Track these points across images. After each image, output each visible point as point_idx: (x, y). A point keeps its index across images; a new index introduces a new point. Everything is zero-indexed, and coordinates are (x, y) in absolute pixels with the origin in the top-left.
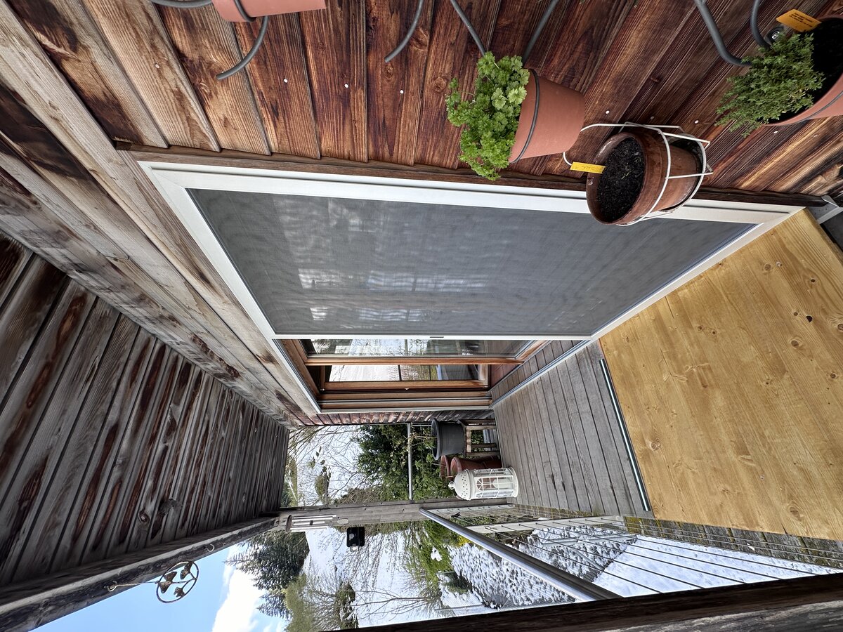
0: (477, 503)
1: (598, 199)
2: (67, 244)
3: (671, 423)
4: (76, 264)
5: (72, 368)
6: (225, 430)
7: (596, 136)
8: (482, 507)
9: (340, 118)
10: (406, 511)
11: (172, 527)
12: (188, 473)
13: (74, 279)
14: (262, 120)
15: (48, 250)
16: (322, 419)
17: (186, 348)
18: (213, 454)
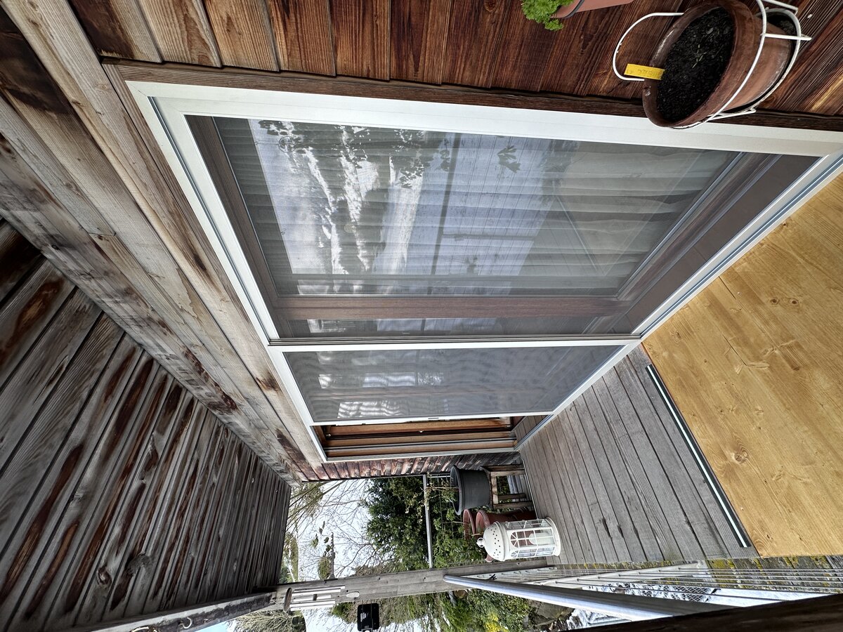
0: (512, 565)
1: (660, 109)
2: (42, 206)
3: (758, 425)
4: (52, 236)
5: (31, 364)
6: (217, 475)
7: (652, 34)
8: (517, 572)
9: (359, 13)
10: (427, 580)
11: (140, 595)
12: (168, 523)
13: (50, 260)
14: (271, 19)
15: (19, 213)
16: (328, 470)
17: (177, 364)
18: (200, 504)
